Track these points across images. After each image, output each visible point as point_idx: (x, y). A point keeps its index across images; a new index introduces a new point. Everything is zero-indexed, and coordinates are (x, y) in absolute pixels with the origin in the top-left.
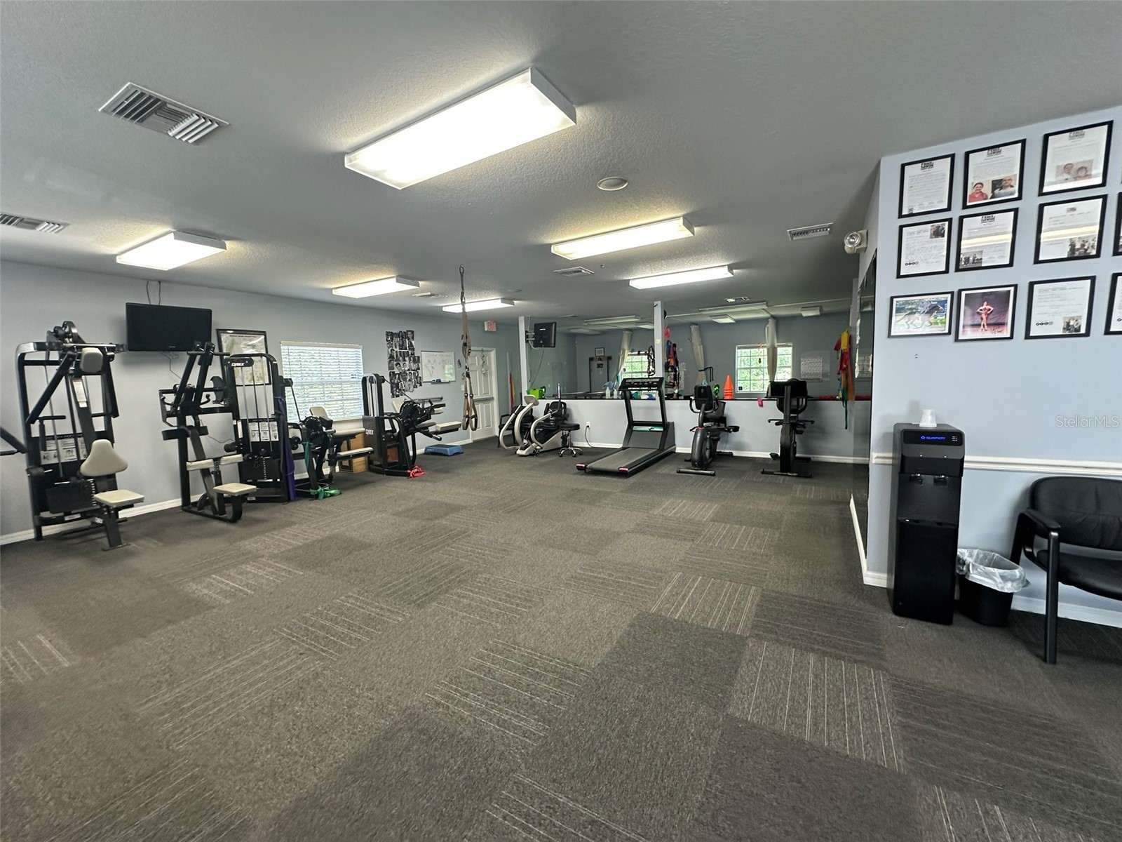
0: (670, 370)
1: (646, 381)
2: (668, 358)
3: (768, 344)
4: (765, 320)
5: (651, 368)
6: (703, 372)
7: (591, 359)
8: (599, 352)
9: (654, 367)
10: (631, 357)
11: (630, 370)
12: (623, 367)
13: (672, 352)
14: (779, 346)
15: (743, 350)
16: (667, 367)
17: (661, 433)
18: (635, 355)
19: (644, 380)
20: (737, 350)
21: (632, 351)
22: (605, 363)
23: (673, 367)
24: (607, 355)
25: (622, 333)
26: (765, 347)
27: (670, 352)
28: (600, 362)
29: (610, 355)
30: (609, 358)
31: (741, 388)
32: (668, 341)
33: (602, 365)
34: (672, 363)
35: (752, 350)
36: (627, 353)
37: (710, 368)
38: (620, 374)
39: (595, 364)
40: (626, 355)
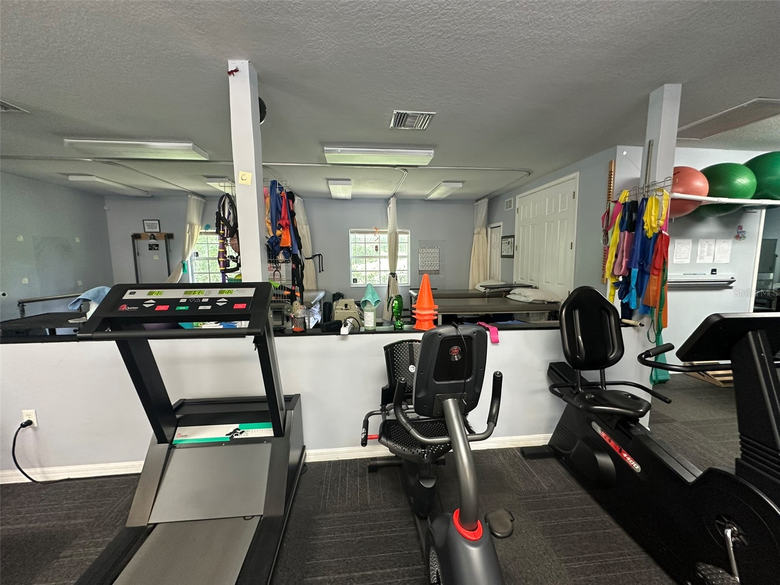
0: (281, 257)
1: (205, 294)
2: (276, 226)
3: (389, 229)
4: (387, 200)
5: (230, 251)
6: (311, 260)
7: (136, 237)
8: (150, 226)
9: (237, 249)
10: (205, 236)
11: (206, 255)
12: (192, 252)
13: (284, 213)
14: (400, 232)
15: (358, 236)
16: (272, 249)
17: (267, 447)
18: (211, 233)
19: (196, 294)
20: (350, 235)
21: (208, 227)
22: (162, 243)
23: (288, 251)
24: (166, 230)
25: (187, 201)
26: (386, 232)
27: (278, 212)
28: (153, 242)
29: (169, 232)
30: (169, 236)
31: (355, 280)
32: (274, 183)
33: (157, 245)
34: (287, 240)
35: (368, 236)
36: (198, 229)
37: (319, 255)
38: (188, 259)
39: (143, 244)
40: (196, 233)
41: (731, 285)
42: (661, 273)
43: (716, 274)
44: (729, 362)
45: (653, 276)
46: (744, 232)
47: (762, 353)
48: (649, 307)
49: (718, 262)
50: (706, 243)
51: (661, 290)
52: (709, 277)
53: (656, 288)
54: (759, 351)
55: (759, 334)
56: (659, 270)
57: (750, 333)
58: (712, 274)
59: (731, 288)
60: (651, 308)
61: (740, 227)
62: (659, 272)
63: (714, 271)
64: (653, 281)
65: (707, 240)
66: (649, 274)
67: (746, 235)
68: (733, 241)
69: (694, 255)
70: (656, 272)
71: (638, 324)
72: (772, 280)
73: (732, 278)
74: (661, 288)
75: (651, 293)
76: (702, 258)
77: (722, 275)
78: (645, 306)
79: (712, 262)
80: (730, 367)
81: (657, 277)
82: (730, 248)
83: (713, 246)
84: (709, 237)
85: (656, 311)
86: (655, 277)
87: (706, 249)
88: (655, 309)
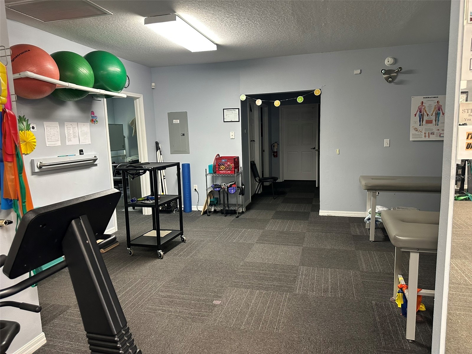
41: (96, 163)
42: (15, 159)
43: (83, 154)
44: (62, 259)
45: (6, 162)
46: (96, 116)
47: (87, 240)
48: (11, 200)
49: (83, 144)
50: (71, 126)
51: (19, 179)
52: (79, 157)
53: (14, 177)
54: (84, 239)
55: (81, 221)
56: (13, 155)
57: (73, 222)
58: (80, 154)
59: (96, 165)
60: (13, 201)
61: (93, 113)
62: (13, 158)
63: (81, 151)
64: (9, 168)
65: (71, 123)
66: (3, 162)
67: (97, 120)
68: (90, 125)
69: (63, 138)
70: (9, 159)
71: (3, 223)
72: (125, 155)
73: (95, 157)
74: (19, 176)
75: (9, 183)
76: (70, 140)
77: (88, 155)
78: (7, 200)
79: (79, 144)
80: (64, 264)
81: (12, 163)
82: (89, 131)
83: (77, 128)
84: (72, 120)
85: (19, 203)
86: (10, 164)
87: (71, 132)
88: (18, 202)
